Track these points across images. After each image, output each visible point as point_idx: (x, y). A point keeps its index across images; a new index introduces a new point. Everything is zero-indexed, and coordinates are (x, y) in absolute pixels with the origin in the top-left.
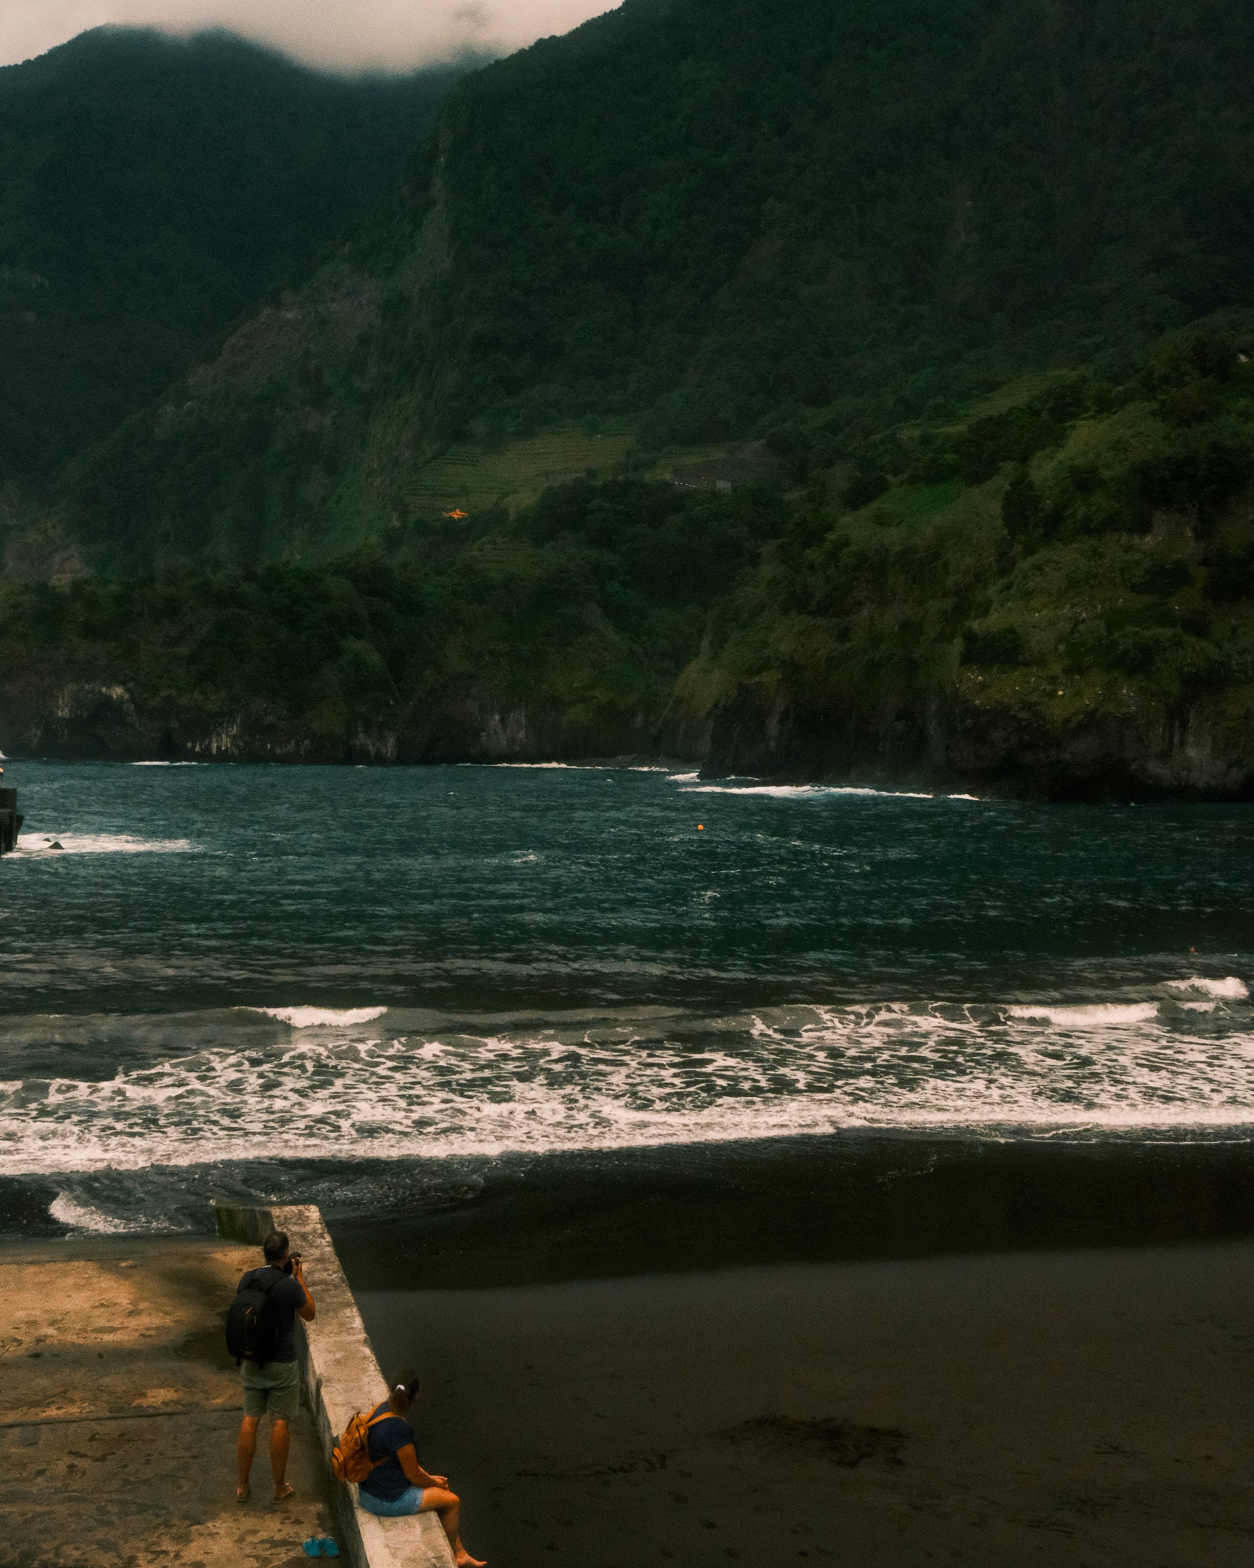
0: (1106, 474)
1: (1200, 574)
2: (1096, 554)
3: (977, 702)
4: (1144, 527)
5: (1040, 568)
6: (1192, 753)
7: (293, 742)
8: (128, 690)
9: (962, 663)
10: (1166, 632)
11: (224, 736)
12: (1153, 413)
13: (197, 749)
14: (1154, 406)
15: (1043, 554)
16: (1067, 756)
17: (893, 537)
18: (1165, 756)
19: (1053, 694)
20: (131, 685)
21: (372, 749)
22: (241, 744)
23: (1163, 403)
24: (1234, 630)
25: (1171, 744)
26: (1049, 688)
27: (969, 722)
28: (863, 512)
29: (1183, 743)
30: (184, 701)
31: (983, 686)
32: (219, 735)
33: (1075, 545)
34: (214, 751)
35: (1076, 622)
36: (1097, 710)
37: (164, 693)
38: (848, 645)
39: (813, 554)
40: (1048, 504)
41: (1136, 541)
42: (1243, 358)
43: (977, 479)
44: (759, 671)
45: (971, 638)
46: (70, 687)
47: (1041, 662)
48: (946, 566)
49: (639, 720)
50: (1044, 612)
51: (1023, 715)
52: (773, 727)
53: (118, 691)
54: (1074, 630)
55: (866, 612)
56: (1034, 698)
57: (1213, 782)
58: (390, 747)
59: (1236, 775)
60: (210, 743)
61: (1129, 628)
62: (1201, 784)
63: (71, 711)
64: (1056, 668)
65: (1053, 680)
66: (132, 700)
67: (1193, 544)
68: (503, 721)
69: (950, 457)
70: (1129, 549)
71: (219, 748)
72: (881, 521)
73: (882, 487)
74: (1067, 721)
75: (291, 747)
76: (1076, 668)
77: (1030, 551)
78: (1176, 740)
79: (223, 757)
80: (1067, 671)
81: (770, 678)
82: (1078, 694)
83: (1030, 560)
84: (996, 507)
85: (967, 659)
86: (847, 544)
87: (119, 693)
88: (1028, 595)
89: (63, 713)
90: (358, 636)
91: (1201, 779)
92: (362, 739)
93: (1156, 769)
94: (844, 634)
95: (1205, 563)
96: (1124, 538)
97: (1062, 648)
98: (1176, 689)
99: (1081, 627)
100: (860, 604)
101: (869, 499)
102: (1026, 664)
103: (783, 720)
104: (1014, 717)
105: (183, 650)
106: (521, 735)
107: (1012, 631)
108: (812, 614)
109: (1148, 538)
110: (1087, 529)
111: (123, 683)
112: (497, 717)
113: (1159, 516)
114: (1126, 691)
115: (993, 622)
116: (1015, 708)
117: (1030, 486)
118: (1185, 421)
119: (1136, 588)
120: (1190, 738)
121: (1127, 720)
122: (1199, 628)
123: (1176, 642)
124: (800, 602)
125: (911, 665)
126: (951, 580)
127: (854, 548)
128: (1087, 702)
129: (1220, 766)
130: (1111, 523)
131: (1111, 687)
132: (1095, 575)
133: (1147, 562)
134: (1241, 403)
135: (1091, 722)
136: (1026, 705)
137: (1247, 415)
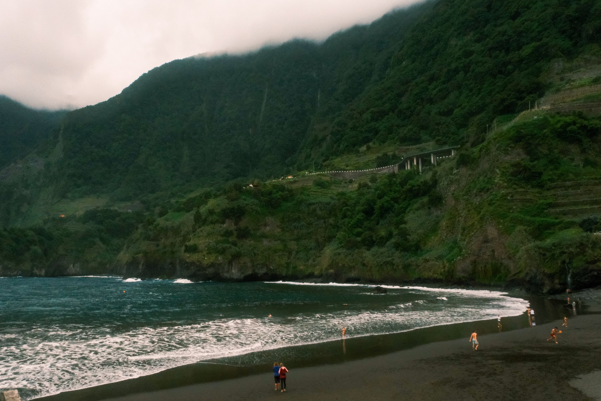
0: (216, 211)
1: (235, 233)
2: (214, 228)
3: (188, 261)
4: (224, 223)
5: (202, 231)
6: (233, 271)
9: (184, 252)
10: (229, 245)
12: (226, 198)
14: (226, 197)
15: (202, 228)
16: (207, 272)
17: (169, 223)
18: (228, 272)
19: (204, 259)
21: (38, 274)
23: (228, 196)
24: (242, 245)
25: (229, 270)
26: (203, 257)
27: (186, 265)
28: (162, 218)
29: (231, 269)
31: (189, 257)
33: (209, 226)
36: (213, 262)
38: (158, 248)
39: (150, 227)
40: (204, 217)
41: (222, 225)
42: (244, 188)
43: (188, 211)
44: (137, 254)
45: (186, 246)
47: (202, 252)
48: (181, 230)
49: (108, 266)
50: (203, 241)
51: (198, 263)
52: (141, 267)
55: (163, 240)
56: (200, 260)
57: (238, 278)
58: (43, 273)
59: (242, 276)
61: (220, 244)
62: (235, 278)
64: (205, 253)
65: (204, 256)
67: (234, 227)
68: (73, 266)
69: (182, 206)
70: (221, 227)
72: (167, 220)
73: (167, 212)
74: (207, 264)
76: (209, 253)
77: (200, 227)
78: (230, 268)
80: (207, 254)
81: (140, 255)
82: (210, 259)
83: (200, 229)
84: (192, 217)
85: (185, 251)
86: (158, 225)
88: (199, 237)
90: (35, 245)
91: (235, 277)
92: (36, 271)
93: (226, 275)
94: (158, 245)
95: (236, 230)
96: (220, 225)
97: (206, 248)
98: (230, 257)
99: (210, 244)
100: (161, 238)
101: (164, 215)
102: (199, 252)
103: (143, 265)
104: (196, 264)
106: (78, 269)
107: (195, 245)
108: (150, 241)
109: (225, 225)
110: (212, 223)
112: (72, 265)
113: (227, 220)
114: (220, 258)
115: (191, 243)
116: (196, 262)
117: (200, 213)
118: (232, 200)
119: (222, 236)
120: (233, 268)
121: (220, 264)
122: (235, 244)
123: (230, 247)
124: (147, 238)
125: (173, 252)
126: (182, 233)
127: (160, 226)
128: (212, 260)
129: (239, 274)
130: (217, 222)
131: (217, 257)
132: (213, 233)
133: (224, 230)
134: (244, 197)
135: (212, 265)
136: (198, 261)
137: (245, 200)
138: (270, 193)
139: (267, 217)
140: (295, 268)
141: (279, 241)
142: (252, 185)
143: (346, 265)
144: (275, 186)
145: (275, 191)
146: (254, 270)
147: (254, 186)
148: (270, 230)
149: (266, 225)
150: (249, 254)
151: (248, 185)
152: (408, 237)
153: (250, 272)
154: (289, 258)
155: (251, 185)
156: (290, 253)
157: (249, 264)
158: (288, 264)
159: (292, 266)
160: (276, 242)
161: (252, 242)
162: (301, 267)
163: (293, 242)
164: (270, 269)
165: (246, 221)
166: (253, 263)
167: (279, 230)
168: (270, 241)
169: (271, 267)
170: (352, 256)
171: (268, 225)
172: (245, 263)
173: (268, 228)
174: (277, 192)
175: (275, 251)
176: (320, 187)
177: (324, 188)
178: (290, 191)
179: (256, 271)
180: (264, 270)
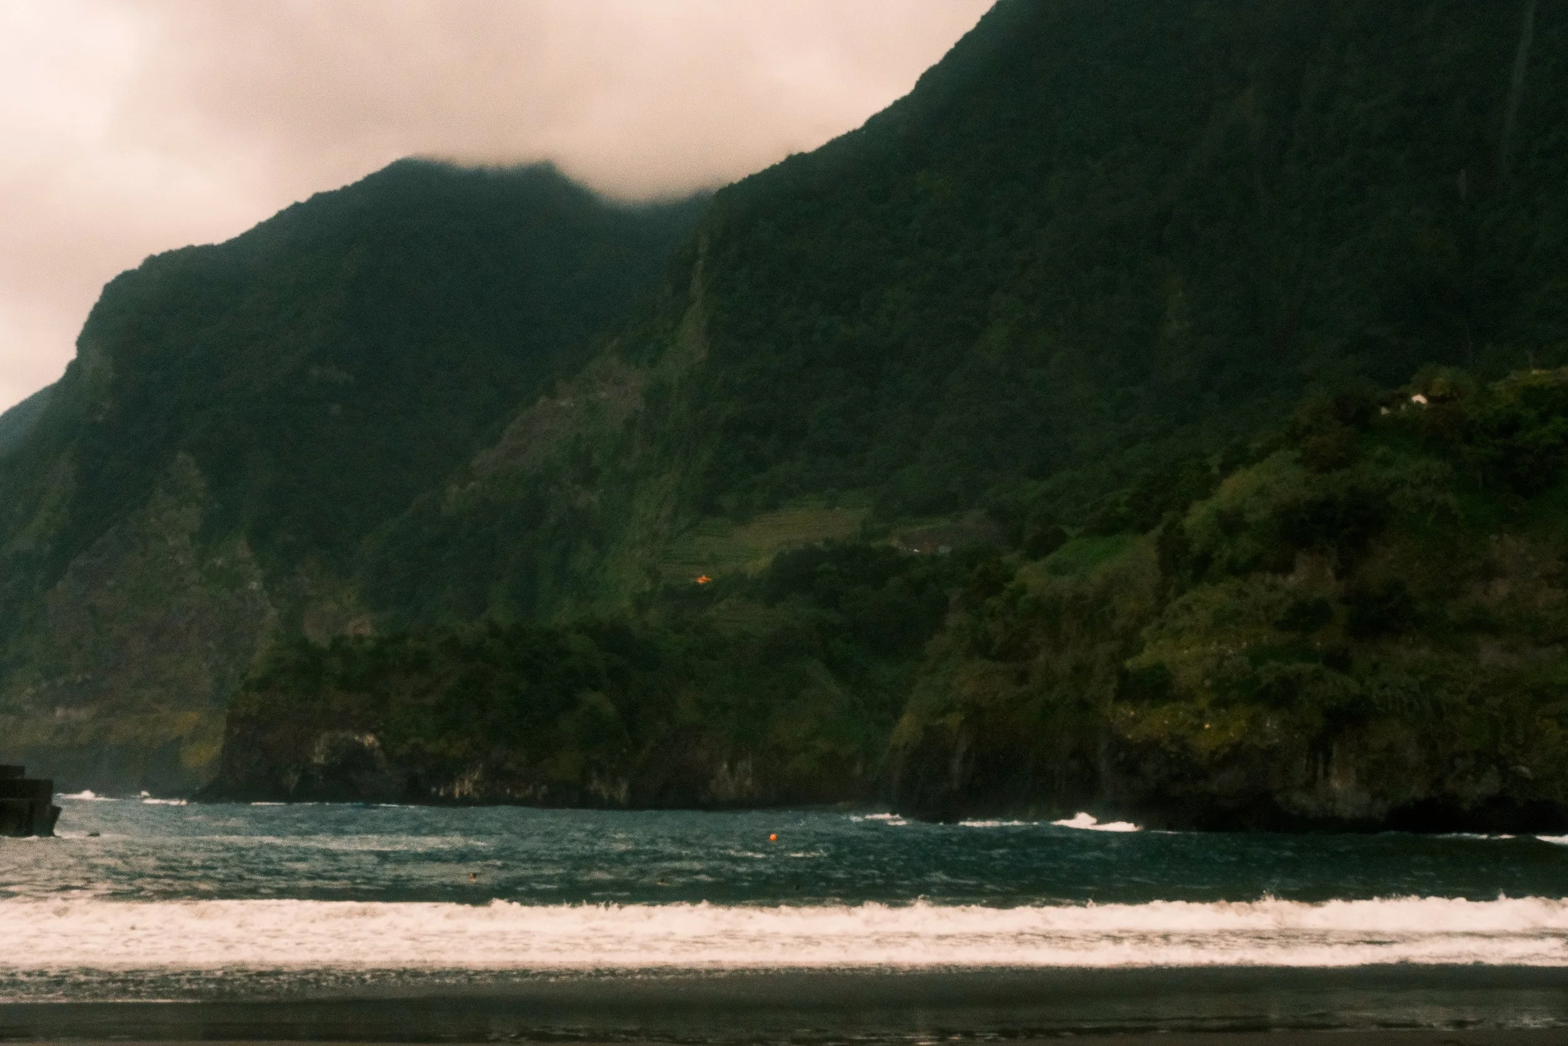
0: (1251, 518)
1: (1341, 613)
2: (1241, 594)
3: (1129, 736)
4: (1287, 568)
5: (1188, 608)
6: (1336, 784)
7: (531, 787)
8: (380, 739)
9: (1116, 699)
10: (1311, 667)
11: (466, 781)
12: (1297, 461)
13: (441, 793)
14: (1298, 454)
15: (1192, 595)
16: (1214, 788)
17: (1064, 584)
18: (1309, 786)
19: (1200, 727)
20: (381, 733)
21: (605, 795)
22: (483, 789)
23: (1305, 452)
25: (1315, 777)
26: (1196, 722)
27: (1122, 755)
28: (1040, 562)
29: (1327, 774)
30: (431, 748)
31: (1135, 721)
32: (463, 780)
33: (1222, 585)
34: (457, 795)
35: (1222, 657)
36: (1241, 743)
37: (412, 741)
38: (1025, 688)
39: (992, 602)
40: (1196, 548)
41: (1280, 579)
42: (1384, 411)
43: (1144, 529)
44: (943, 714)
45: (1124, 675)
46: (325, 736)
47: (1189, 696)
48: (1113, 612)
49: (858, 769)
50: (1193, 650)
51: (1174, 748)
52: (956, 766)
53: (369, 739)
54: (1220, 665)
55: (1041, 658)
56: (1180, 732)
57: (1359, 814)
58: (622, 792)
59: (1381, 808)
60: (453, 789)
61: (1272, 663)
62: (1346, 814)
63: (326, 760)
64: (1203, 703)
65: (1200, 714)
66: (383, 747)
67: (1334, 584)
68: (732, 769)
69: (1123, 510)
70: (1273, 588)
71: (461, 793)
72: (1056, 570)
73: (1061, 539)
74: (1213, 753)
75: (530, 791)
76: (1222, 703)
77: (1181, 592)
78: (1320, 772)
79: (465, 801)
80: (1215, 705)
81: (954, 720)
82: (1224, 728)
83: (1181, 600)
84: (1153, 555)
85: (1119, 697)
86: (1024, 592)
87: (371, 742)
88: (1177, 634)
89: (319, 759)
90: (595, 688)
91: (1345, 809)
92: (595, 785)
93: (1301, 799)
94: (1022, 678)
95: (1346, 600)
96: (1269, 578)
97: (1208, 683)
98: (1319, 721)
99: (1226, 663)
100: (1037, 649)
101: (1049, 550)
102: (1175, 699)
104: (1163, 750)
105: (430, 700)
106: (748, 782)
107: (1162, 667)
108: (993, 658)
109: (1291, 578)
110: (1234, 569)
111: (374, 732)
112: (725, 766)
113: (1301, 557)
114: (1270, 724)
115: (1146, 658)
116: (1165, 742)
117: (1181, 532)
118: (1325, 468)
119: (1281, 626)
120: (1334, 770)
121: (1271, 753)
122: (1339, 661)
123: (1318, 677)
124: (981, 647)
125: (1084, 706)
126: (1117, 625)
127: (1030, 595)
128: (1233, 735)
129: (1365, 798)
130: (1256, 564)
131: (1255, 720)
132: (1241, 614)
133: (1291, 601)
134: (1380, 451)
135: (1236, 755)
136: (1175, 739)
137: (1385, 462)
138: (1511, 426)
139: (1494, 537)
141: (1559, 647)
142: (1425, 394)
144: (1532, 395)
145: (1532, 414)
146: (1438, 783)
147: (1430, 399)
148: (1511, 596)
149: (1489, 573)
150: (1411, 705)
151: (1406, 397)
153: (1417, 790)
155: (1419, 398)
157: (1413, 755)
160: (1544, 653)
161: (1424, 652)
164: (1521, 780)
165: (1391, 557)
166: (1433, 747)
167: (1558, 595)
168: (1512, 649)
169: (1524, 769)
171: (1502, 575)
172: (1390, 748)
173: (1501, 588)
174: (1544, 418)
175: (1541, 695)
179: (1450, 785)
180: (1490, 784)
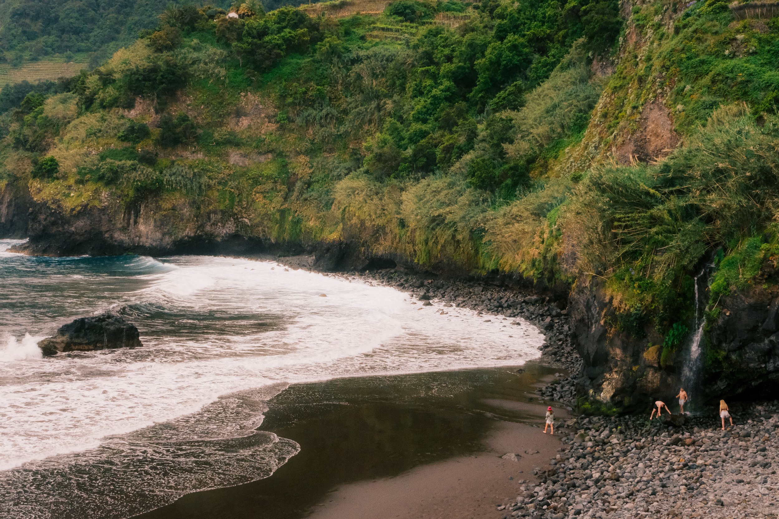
1: (156, 132)
3: (36, 199)
4: (130, 106)
5: (78, 126)
6: (142, 228)
9: (33, 177)
10: (129, 163)
12: (146, 45)
14: (149, 41)
15: (82, 118)
16: (73, 229)
18: (124, 229)
19: (68, 195)
23: (154, 40)
25: (128, 224)
26: (67, 192)
29: (136, 222)
31: (39, 190)
33: (96, 114)
35: (87, 156)
36: (88, 204)
41: (126, 113)
47: (65, 177)
50: (73, 151)
51: (54, 207)
56: (58, 197)
57: (154, 244)
59: (167, 239)
61: (110, 160)
62: (147, 245)
64: (72, 181)
65: (69, 187)
67: (154, 116)
70: (123, 117)
74: (73, 210)
76: (81, 182)
77: (79, 116)
78: (132, 221)
80: (78, 182)
82: (80, 196)
83: (77, 121)
85: (35, 175)
91: (147, 242)
93: (119, 236)
95: (159, 126)
96: (121, 111)
97: (76, 170)
98: (131, 193)
99: (88, 159)
102: (58, 179)
104: (48, 207)
107: (56, 160)
109: (132, 112)
110: (103, 106)
113: (138, 100)
114: (104, 194)
115: (48, 155)
116: (50, 202)
118: (159, 50)
119: (120, 138)
120: (142, 220)
121: (103, 210)
122: (149, 160)
123: (134, 168)
128: (83, 200)
129: (158, 235)
130: (114, 103)
131: (96, 192)
132: (100, 131)
133: (130, 124)
134: (195, 41)
135: (85, 211)
136: (55, 202)
137: (196, 49)
139: (243, 94)
140: (297, 222)
141: (270, 156)
142: (237, 12)
143: (368, 224)
145: (276, 27)
146: (201, 227)
147: (240, 15)
148: (250, 127)
149: (239, 114)
150: (186, 185)
151: (226, 13)
152: (505, 146)
153: (188, 231)
154: (286, 199)
155: (233, 14)
156: (291, 186)
157: (186, 212)
158: (283, 213)
159: (290, 218)
160: (262, 158)
161: (200, 156)
162: (311, 224)
163: (303, 159)
164: (245, 226)
165: (189, 102)
166: (198, 208)
167: (273, 127)
168: (245, 156)
169: (246, 220)
170: (381, 199)
171: (246, 115)
172: (174, 208)
173: (245, 122)
174: (281, 29)
175: (256, 181)
176: (400, 18)
177: (412, 21)
178: (313, 27)
179: (208, 228)
180: (229, 228)
